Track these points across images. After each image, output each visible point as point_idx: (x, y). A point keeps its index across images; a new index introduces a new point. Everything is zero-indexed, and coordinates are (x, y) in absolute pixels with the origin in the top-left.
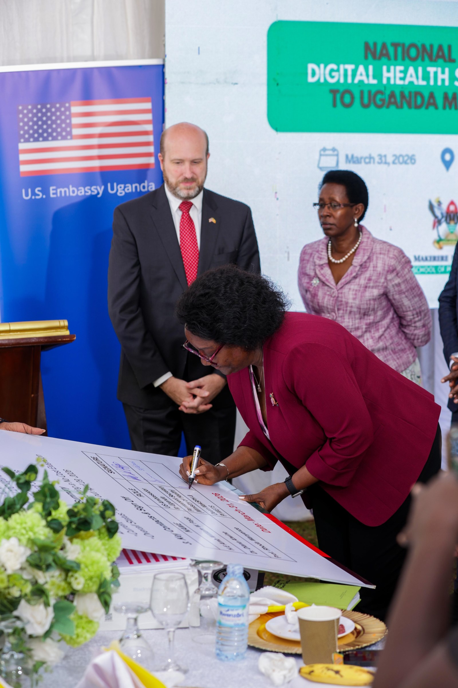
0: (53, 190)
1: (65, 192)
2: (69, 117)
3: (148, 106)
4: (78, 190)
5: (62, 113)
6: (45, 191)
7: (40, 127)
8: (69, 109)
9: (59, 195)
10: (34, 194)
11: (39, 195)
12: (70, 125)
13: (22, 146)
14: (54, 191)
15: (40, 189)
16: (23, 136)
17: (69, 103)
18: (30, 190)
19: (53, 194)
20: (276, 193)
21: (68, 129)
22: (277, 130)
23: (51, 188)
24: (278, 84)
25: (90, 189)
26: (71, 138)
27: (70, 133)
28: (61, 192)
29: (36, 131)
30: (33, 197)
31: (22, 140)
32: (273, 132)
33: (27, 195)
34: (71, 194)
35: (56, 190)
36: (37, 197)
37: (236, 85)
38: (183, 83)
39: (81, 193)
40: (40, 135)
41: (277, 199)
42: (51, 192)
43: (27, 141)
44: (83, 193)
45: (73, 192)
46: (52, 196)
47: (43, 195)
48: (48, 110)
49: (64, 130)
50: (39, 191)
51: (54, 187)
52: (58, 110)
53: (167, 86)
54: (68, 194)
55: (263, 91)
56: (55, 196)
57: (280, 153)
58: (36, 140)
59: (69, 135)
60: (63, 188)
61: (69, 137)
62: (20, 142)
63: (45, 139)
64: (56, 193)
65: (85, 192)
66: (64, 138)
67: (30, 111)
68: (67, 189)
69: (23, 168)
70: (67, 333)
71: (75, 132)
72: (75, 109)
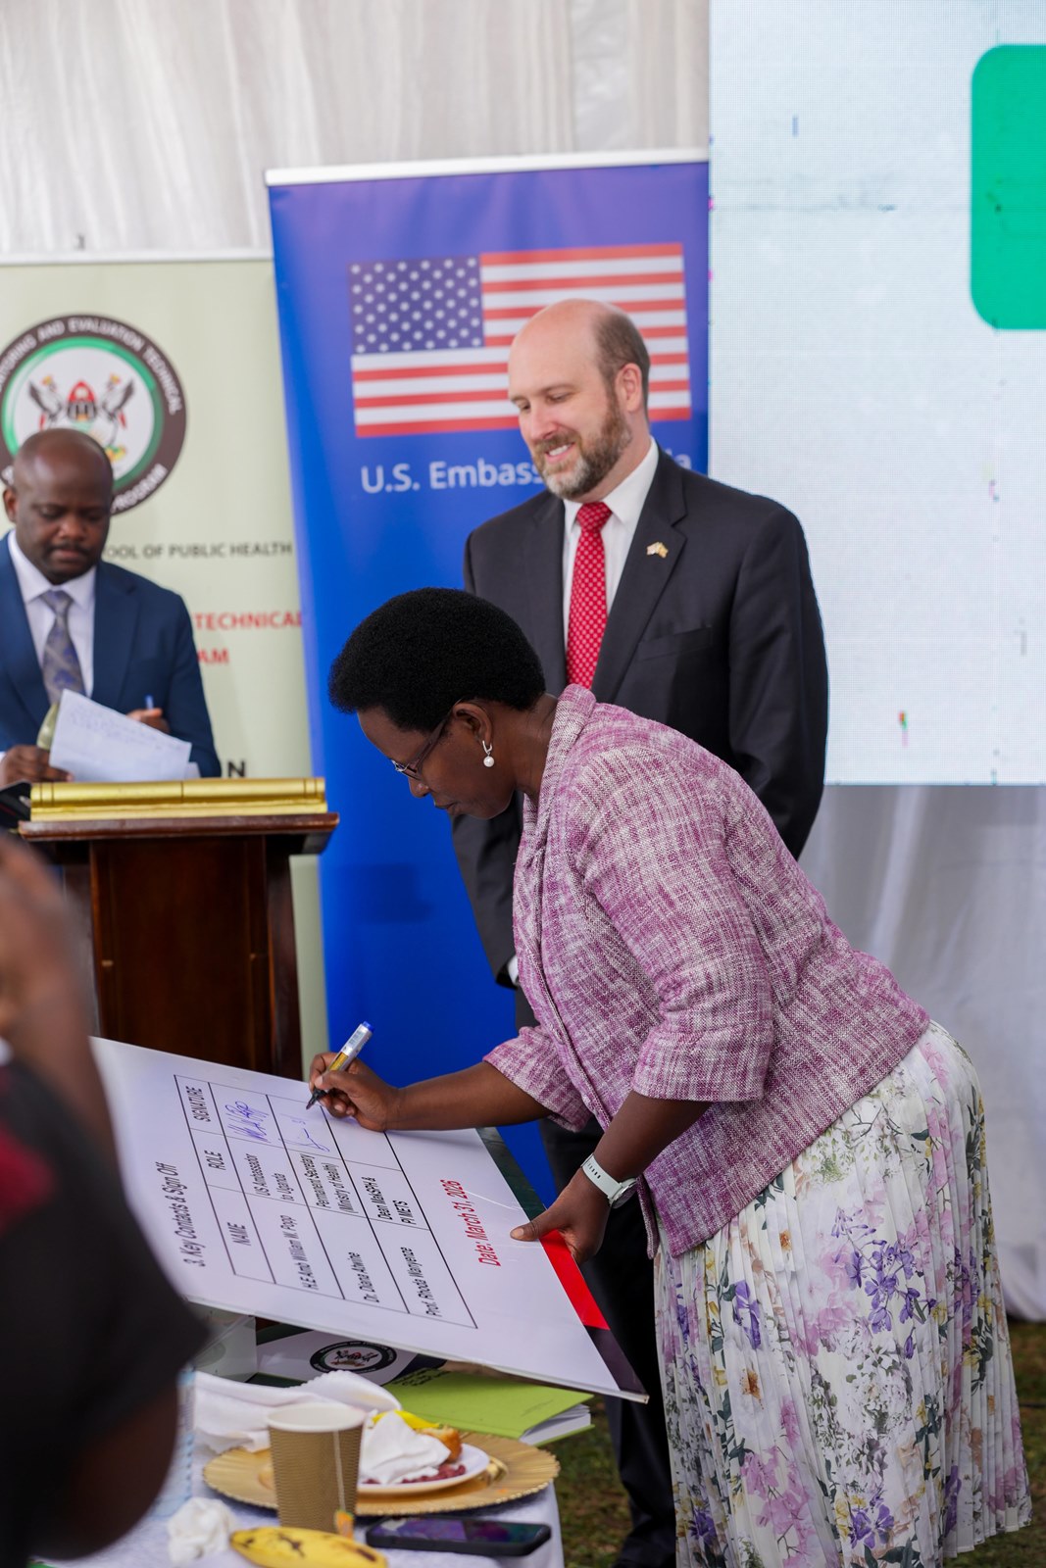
0: (439, 470)
1: (468, 475)
2: (477, 292)
3: (675, 264)
4: (499, 472)
5: (461, 283)
6: (419, 473)
7: (405, 316)
8: (474, 272)
9: (452, 482)
10: (390, 478)
11: (402, 483)
12: (479, 312)
13: (361, 362)
14: (441, 475)
15: (404, 467)
16: (362, 339)
17: (477, 257)
18: (380, 472)
19: (439, 480)
20: (992, 483)
21: (475, 322)
22: (995, 324)
23: (434, 466)
24: (998, 208)
25: (530, 470)
26: (483, 345)
27: (478, 332)
28: (457, 476)
29: (394, 327)
30: (389, 488)
31: (361, 348)
32: (986, 329)
33: (373, 482)
34: (483, 481)
35: (445, 470)
36: (400, 488)
37: (890, 212)
38: (754, 207)
39: (507, 478)
40: (406, 336)
41: (996, 498)
42: (434, 475)
43: (372, 349)
44: (512, 480)
45: (488, 475)
46: (435, 485)
47: (413, 481)
48: (426, 275)
49: (464, 323)
50: (402, 472)
51: (441, 464)
52: (449, 274)
53: (714, 216)
54: (473, 481)
55: (961, 225)
56: (442, 485)
57: (1002, 383)
58: (395, 348)
59: (475, 337)
60: (463, 465)
61: (476, 342)
62: (355, 352)
63: (419, 346)
64: (445, 479)
65: (518, 476)
66: (465, 344)
67: (380, 278)
68: (471, 469)
69: (364, 417)
70: (322, 808)
71: (492, 328)
72: (491, 274)
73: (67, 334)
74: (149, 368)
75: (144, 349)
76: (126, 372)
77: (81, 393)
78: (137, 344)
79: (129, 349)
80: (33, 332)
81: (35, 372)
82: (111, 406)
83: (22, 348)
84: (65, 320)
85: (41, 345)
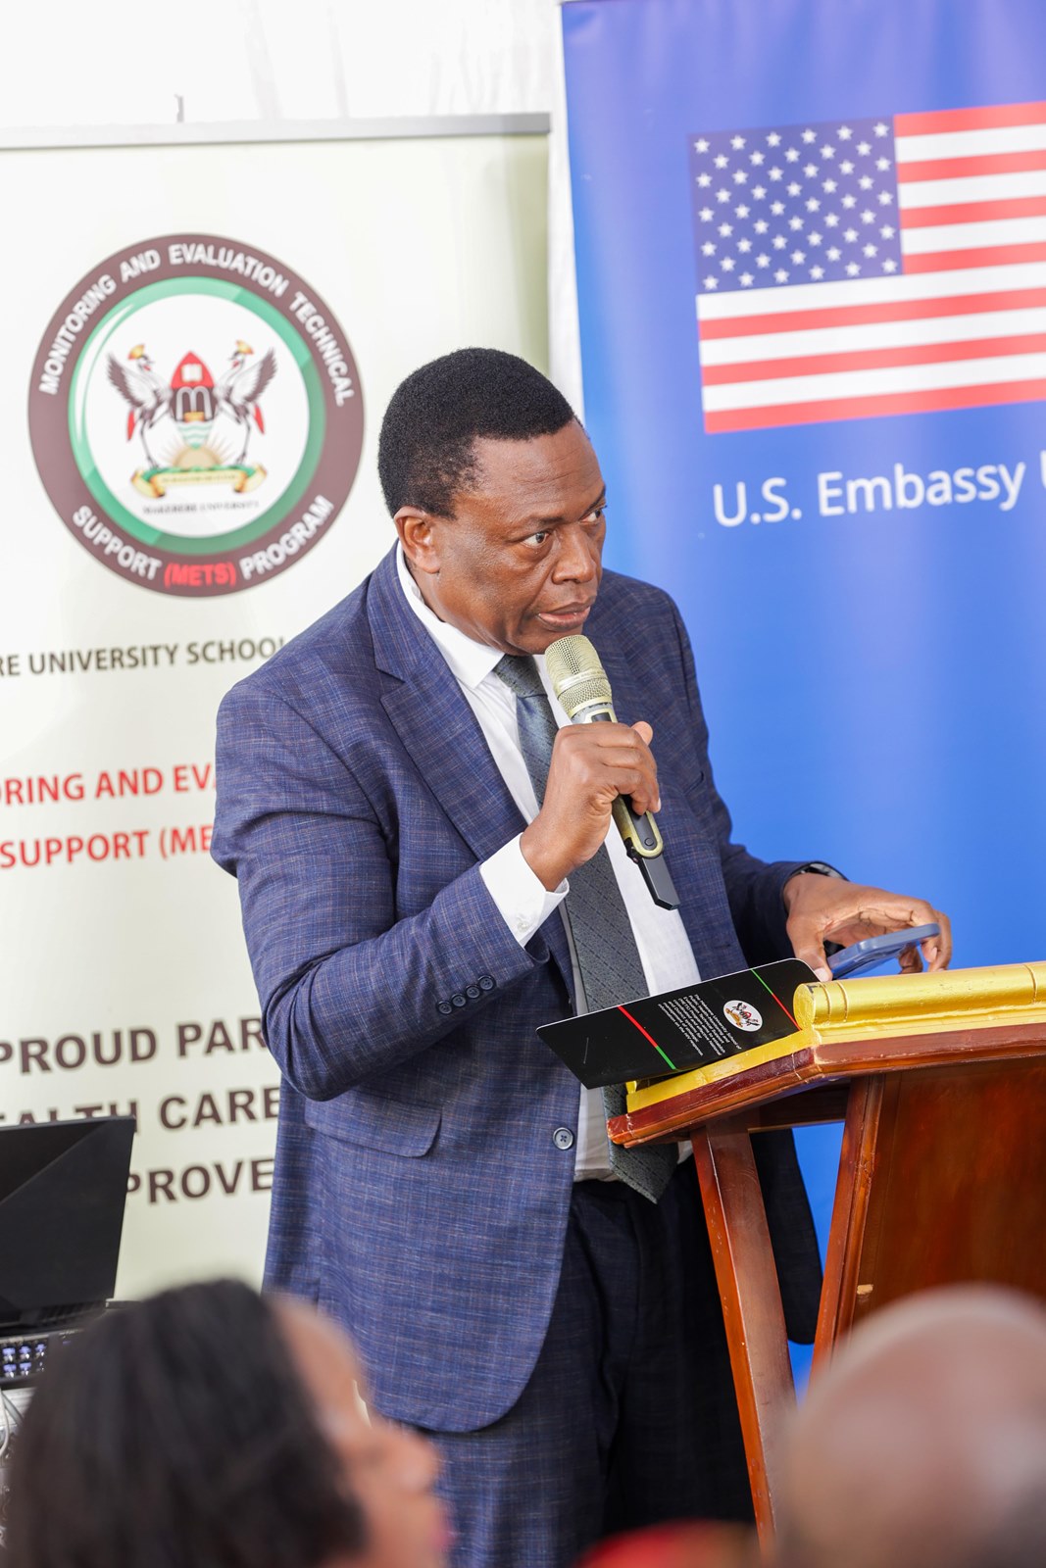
0: (830, 485)
1: (878, 490)
2: (889, 182)
4: (926, 484)
5: (863, 166)
6: (801, 493)
7: (778, 225)
8: (886, 148)
9: (852, 504)
10: (757, 504)
11: (775, 509)
12: (893, 215)
13: (710, 306)
14: (836, 493)
15: (780, 480)
16: (713, 267)
17: (889, 121)
18: (741, 492)
19: (832, 502)
21: (887, 232)
23: (824, 479)
25: (973, 480)
26: (899, 271)
27: (891, 248)
28: (860, 492)
29: (763, 244)
30: (752, 519)
31: (711, 282)
33: (731, 511)
35: (841, 484)
36: (771, 518)
39: (939, 494)
40: (780, 260)
42: (825, 493)
43: (731, 283)
45: (909, 491)
46: (825, 510)
47: (791, 507)
48: (809, 154)
50: (775, 490)
51: (836, 476)
52: (845, 151)
58: (764, 280)
59: (887, 257)
60: (872, 475)
61: (890, 265)
62: (704, 290)
63: (801, 278)
64: (841, 500)
65: (956, 490)
66: (871, 270)
67: (740, 160)
68: (883, 482)
69: (717, 399)
71: (916, 241)
72: (911, 149)
73: (166, 272)
74: (300, 328)
75: (289, 296)
76: (262, 335)
77: (191, 373)
78: (279, 286)
79: (266, 294)
80: (110, 266)
81: (115, 339)
82: (238, 398)
83: (96, 295)
84: (161, 244)
85: (125, 290)
